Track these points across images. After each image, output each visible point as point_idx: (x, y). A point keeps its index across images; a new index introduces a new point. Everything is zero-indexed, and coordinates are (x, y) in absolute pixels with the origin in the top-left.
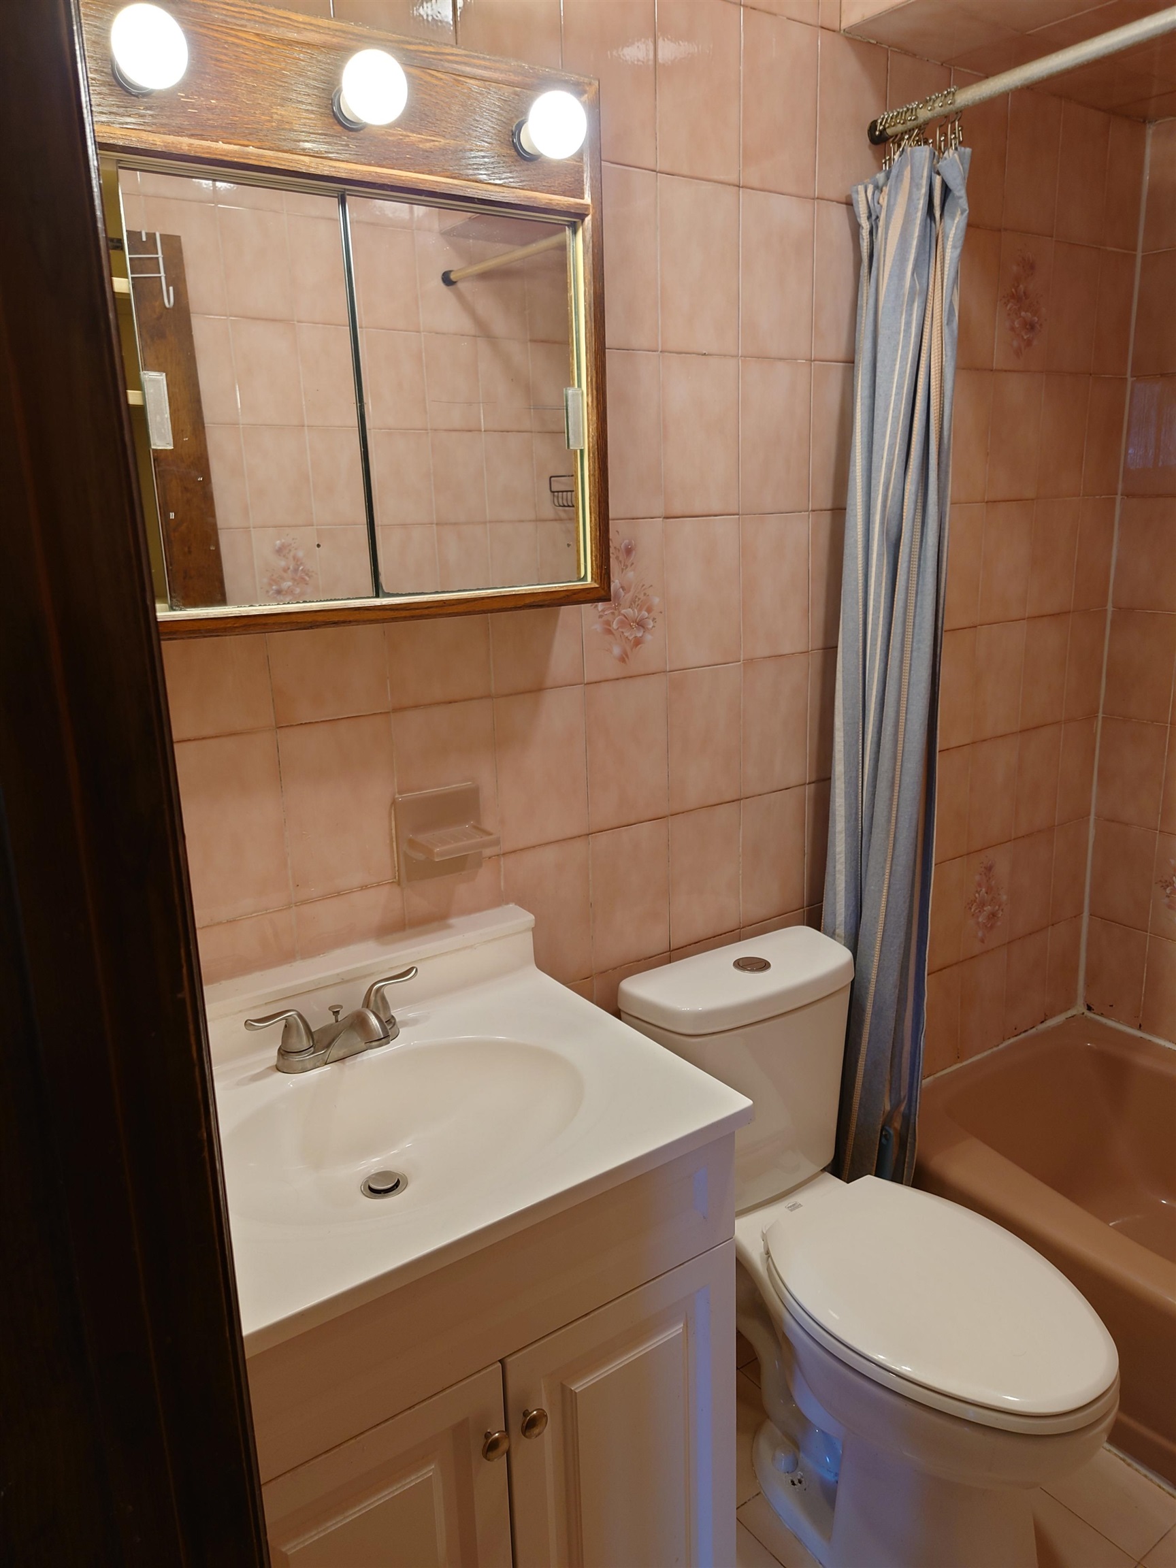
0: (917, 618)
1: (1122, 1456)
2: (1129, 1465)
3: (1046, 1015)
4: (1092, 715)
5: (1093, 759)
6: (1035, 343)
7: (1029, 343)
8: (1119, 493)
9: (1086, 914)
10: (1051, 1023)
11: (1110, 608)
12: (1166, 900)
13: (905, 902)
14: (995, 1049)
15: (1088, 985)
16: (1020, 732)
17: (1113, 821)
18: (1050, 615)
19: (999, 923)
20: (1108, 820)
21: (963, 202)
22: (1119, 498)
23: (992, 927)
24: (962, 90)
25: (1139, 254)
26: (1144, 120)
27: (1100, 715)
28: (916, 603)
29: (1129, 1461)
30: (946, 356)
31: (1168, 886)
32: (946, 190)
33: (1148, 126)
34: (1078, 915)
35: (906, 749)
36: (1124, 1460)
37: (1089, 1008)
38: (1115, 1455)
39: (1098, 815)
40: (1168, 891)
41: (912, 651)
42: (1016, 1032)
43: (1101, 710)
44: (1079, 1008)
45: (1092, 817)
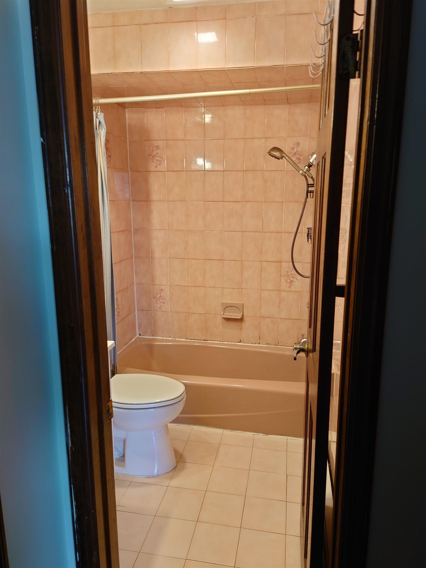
0: (105, 230)
1: (177, 425)
2: (179, 426)
3: (131, 338)
4: (132, 258)
5: (133, 269)
6: (111, 161)
7: (110, 160)
8: (131, 200)
9: (136, 310)
10: (133, 340)
11: (132, 229)
12: (155, 301)
13: (110, 305)
14: (122, 349)
15: (139, 329)
16: (119, 262)
17: (140, 284)
18: (122, 231)
19: (120, 314)
20: (139, 284)
21: (105, 127)
22: (131, 201)
23: (119, 315)
24: (101, 99)
25: (128, 141)
26: (125, 108)
27: (134, 257)
28: (104, 226)
29: (179, 425)
30: (104, 164)
31: (155, 298)
32: (100, 122)
33: (126, 109)
34: (135, 311)
35: (106, 264)
36: (178, 425)
37: (140, 335)
38: (176, 425)
39: (136, 284)
40: (155, 299)
41: (105, 238)
42: (126, 344)
43: (134, 256)
44: (138, 335)
45: (135, 284)
